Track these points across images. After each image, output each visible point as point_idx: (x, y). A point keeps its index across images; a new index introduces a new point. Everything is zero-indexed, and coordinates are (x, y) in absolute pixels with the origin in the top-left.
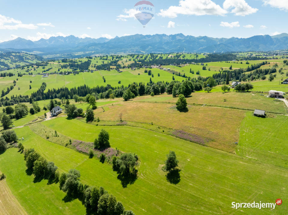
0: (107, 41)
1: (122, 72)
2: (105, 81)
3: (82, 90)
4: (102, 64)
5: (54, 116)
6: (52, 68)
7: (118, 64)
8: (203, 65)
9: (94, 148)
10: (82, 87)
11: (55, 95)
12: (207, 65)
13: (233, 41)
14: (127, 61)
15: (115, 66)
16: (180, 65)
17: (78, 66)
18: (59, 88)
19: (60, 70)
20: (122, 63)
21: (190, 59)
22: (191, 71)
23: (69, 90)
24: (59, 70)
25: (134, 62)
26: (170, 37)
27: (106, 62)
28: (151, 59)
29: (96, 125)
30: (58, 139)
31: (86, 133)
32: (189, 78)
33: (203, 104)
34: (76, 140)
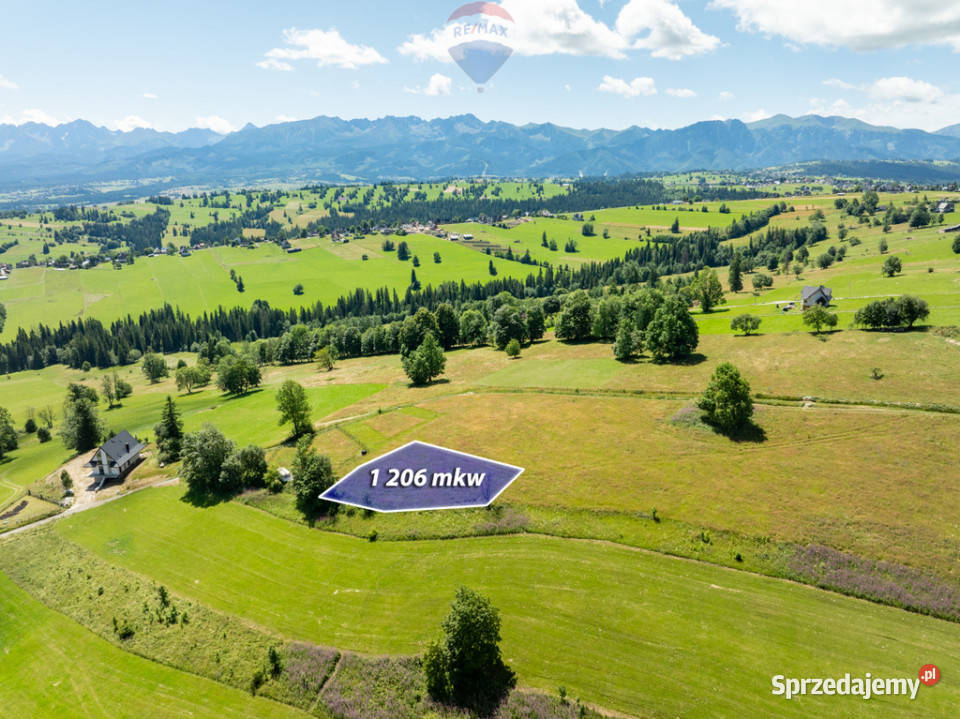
0: (213, 141)
1: (300, 250)
2: (241, 288)
3: (160, 327)
4: (213, 221)
5: (109, 482)
6: (16, 243)
7: (270, 221)
8: (582, 219)
9: (424, 694)
10: (157, 316)
11: (50, 350)
12: (593, 219)
13: (636, 140)
14: (301, 209)
15: (259, 228)
16: (504, 222)
17: (120, 233)
18: (64, 324)
19: (51, 248)
20: (285, 216)
21: (519, 200)
22: (545, 240)
23: (107, 327)
24: (46, 251)
25: (327, 213)
26: (436, 128)
27: (225, 216)
28: (388, 201)
29: (366, 540)
30: (186, 638)
31: (336, 592)
32: (546, 265)
33: (800, 395)
34: (299, 640)
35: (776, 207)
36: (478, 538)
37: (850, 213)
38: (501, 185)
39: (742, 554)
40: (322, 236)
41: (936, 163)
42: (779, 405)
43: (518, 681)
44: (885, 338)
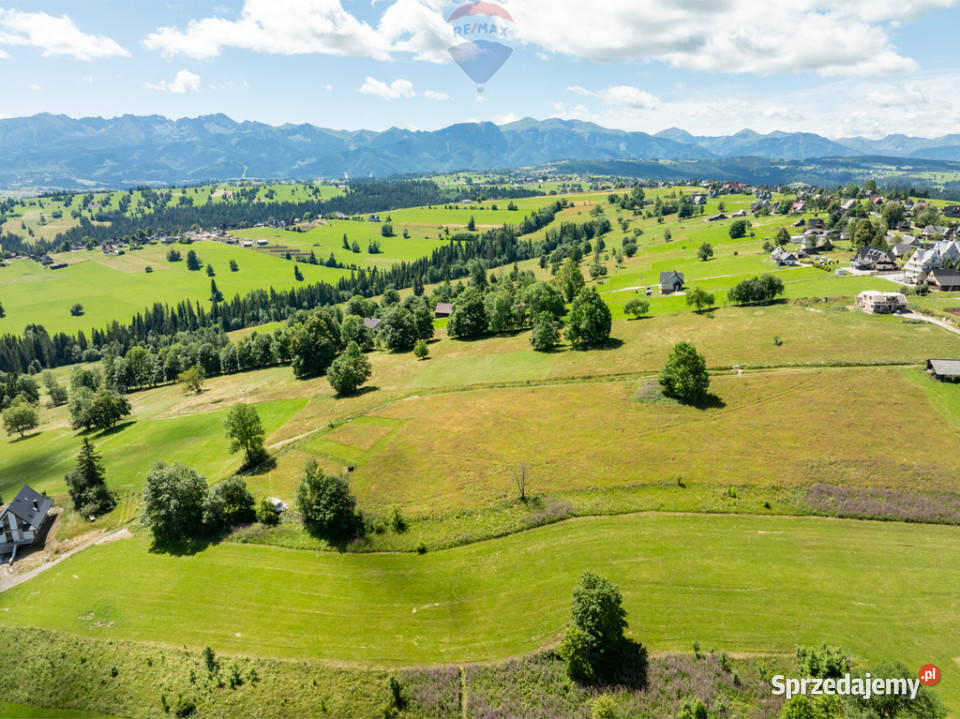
1: (65, 265)
5: (24, 550)
7: (5, 234)
8: (378, 220)
9: (570, 683)
14: (43, 220)
16: (297, 225)
20: (24, 227)
21: (297, 202)
22: (346, 243)
25: (77, 223)
26: (183, 128)
28: (149, 207)
29: (414, 554)
30: (267, 696)
31: (414, 611)
32: (354, 268)
33: (729, 365)
34: (404, 666)
35: (558, 204)
36: (532, 530)
37: (623, 207)
38: (273, 188)
39: (770, 502)
40: (89, 248)
41: (661, 162)
42: (717, 374)
43: (647, 650)
44: (759, 311)
